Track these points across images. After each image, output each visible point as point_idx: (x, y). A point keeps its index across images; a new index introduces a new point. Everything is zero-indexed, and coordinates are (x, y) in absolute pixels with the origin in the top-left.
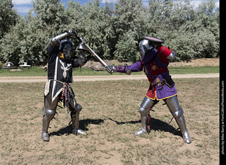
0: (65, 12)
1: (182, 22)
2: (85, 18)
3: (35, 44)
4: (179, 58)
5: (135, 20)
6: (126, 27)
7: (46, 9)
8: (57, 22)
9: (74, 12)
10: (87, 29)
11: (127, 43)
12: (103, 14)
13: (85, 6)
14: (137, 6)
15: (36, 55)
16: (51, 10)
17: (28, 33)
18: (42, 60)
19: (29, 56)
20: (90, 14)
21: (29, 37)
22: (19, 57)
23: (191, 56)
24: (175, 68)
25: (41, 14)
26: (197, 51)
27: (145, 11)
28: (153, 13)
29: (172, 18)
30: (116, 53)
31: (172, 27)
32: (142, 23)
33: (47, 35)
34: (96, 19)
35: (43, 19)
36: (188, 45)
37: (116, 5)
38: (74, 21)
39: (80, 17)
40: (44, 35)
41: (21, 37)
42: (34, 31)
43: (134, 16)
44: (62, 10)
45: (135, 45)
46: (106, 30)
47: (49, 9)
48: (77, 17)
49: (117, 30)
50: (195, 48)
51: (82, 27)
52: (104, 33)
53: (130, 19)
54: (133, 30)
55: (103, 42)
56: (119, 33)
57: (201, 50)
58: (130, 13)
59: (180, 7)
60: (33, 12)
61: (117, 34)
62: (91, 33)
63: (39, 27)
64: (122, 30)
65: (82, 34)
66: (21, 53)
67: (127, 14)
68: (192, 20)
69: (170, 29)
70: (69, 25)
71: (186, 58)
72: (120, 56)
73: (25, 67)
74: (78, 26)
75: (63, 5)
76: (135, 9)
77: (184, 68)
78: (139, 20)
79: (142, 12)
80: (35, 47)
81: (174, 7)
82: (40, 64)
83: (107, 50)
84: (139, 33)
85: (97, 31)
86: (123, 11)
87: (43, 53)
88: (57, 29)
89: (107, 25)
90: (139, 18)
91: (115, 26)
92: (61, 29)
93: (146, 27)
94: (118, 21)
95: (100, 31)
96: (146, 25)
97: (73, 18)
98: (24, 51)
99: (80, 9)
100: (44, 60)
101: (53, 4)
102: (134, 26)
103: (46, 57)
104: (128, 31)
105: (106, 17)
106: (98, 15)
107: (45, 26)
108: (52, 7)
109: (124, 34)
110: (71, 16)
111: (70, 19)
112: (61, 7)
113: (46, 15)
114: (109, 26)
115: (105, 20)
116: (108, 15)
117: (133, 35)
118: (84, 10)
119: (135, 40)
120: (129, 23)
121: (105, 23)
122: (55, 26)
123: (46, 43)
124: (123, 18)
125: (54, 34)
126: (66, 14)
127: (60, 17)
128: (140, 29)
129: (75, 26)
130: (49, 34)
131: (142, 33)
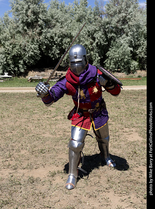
0: (49, 14)
2: (72, 21)
3: (15, 52)
5: (130, 23)
6: (119, 32)
7: (27, 11)
8: (40, 26)
9: (59, 14)
10: (74, 34)
11: (120, 50)
12: (93, 16)
13: (70, 6)
14: (132, 6)
15: (16, 64)
16: (32, 12)
17: (6, 39)
18: (22, 71)
19: (8, 65)
20: (76, 16)
21: (7, 43)
25: (21, 17)
27: (141, 12)
30: (107, 62)
32: (138, 27)
33: (28, 42)
34: (84, 22)
35: (23, 22)
37: (108, 5)
38: (58, 24)
39: (66, 20)
40: (25, 41)
42: (13, 36)
43: (129, 19)
44: (45, 11)
45: (129, 53)
46: (96, 35)
47: (30, 11)
48: (63, 20)
49: (109, 35)
51: (68, 32)
52: (94, 39)
53: (124, 21)
54: (127, 35)
55: (92, 50)
56: (111, 38)
58: (124, 14)
61: (109, 40)
62: (79, 39)
63: (19, 32)
64: (114, 35)
65: (69, 40)
67: (120, 15)
70: (54, 30)
72: (112, 66)
73: (5, 78)
74: (64, 30)
75: (46, 6)
76: (130, 10)
78: (135, 23)
79: (138, 14)
80: (14, 56)
82: (20, 74)
83: (97, 58)
84: (134, 37)
85: (86, 37)
86: (115, 13)
87: (24, 62)
88: (40, 34)
89: (97, 29)
90: (135, 20)
91: (107, 30)
92: (44, 34)
93: (143, 31)
94: (110, 24)
95: (89, 36)
96: (143, 29)
97: (57, 21)
98: (3, 59)
99: (65, 10)
100: (25, 70)
101: (35, 5)
102: (129, 31)
103: (27, 66)
104: (121, 36)
105: (95, 20)
106: (86, 18)
107: (26, 31)
108: (34, 8)
109: (117, 40)
110: (56, 19)
111: (54, 22)
112: (44, 8)
113: (27, 18)
114: (100, 30)
115: (94, 23)
116: (98, 17)
117: (127, 41)
118: (70, 11)
119: (130, 46)
120: (122, 26)
121: (95, 27)
122: (38, 31)
123: (28, 50)
124: (116, 21)
125: (37, 40)
126: (49, 17)
127: (43, 20)
128: (136, 34)
129: (60, 31)
130: (30, 40)
131: (137, 38)
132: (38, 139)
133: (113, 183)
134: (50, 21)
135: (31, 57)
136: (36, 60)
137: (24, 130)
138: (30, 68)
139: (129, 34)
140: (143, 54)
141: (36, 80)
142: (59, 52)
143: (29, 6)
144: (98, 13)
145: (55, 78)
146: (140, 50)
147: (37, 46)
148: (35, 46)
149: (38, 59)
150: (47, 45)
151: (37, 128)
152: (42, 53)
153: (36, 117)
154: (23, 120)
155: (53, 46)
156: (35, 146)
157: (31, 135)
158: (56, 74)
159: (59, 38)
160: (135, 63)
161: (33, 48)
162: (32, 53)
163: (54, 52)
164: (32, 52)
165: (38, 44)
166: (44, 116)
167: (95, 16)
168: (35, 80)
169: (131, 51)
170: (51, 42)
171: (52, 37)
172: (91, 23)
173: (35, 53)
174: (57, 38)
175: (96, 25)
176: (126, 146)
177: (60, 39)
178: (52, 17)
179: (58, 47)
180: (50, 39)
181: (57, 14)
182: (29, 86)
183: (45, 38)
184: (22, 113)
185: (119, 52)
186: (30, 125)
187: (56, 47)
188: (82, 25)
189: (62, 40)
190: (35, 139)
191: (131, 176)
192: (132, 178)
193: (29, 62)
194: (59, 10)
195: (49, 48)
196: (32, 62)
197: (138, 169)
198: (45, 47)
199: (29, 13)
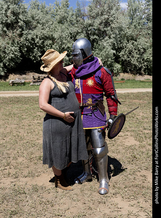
0: (29, 15)
2: (53, 22)
5: (113, 25)
6: (102, 34)
7: (6, 11)
8: (21, 27)
9: (40, 15)
10: (56, 36)
11: (103, 53)
12: (75, 17)
13: (51, 7)
14: (115, 8)
16: (12, 12)
18: (2, 74)
20: (58, 17)
28: (132, 17)
32: (121, 29)
33: (8, 44)
34: (66, 24)
35: (2, 23)
37: (90, 7)
38: (40, 26)
39: (47, 22)
40: (5, 43)
43: (112, 21)
44: (26, 12)
45: (112, 56)
47: (9, 11)
48: (44, 21)
49: (92, 37)
51: (50, 33)
53: (107, 23)
54: (110, 38)
56: (94, 40)
58: (106, 17)
62: (62, 41)
64: (97, 37)
65: (50, 42)
67: (103, 18)
70: (35, 31)
74: (45, 32)
75: (26, 7)
76: (113, 12)
78: (118, 25)
79: (121, 16)
84: (117, 40)
85: (69, 39)
86: (97, 15)
87: (4, 65)
88: (21, 35)
89: (80, 31)
90: (117, 22)
91: (90, 32)
92: (25, 36)
93: (125, 34)
94: (92, 26)
95: (71, 38)
96: (126, 32)
97: (38, 23)
99: (46, 11)
100: (5, 72)
101: (15, 5)
102: (111, 33)
103: (8, 69)
104: (104, 38)
105: (77, 21)
106: (68, 19)
107: (5, 32)
108: (13, 8)
109: (100, 43)
110: (37, 20)
111: (35, 23)
112: (24, 8)
113: (6, 18)
114: (82, 32)
115: (76, 25)
116: (80, 19)
117: (110, 44)
118: (51, 12)
119: (113, 49)
120: (105, 29)
121: (77, 29)
122: (18, 32)
123: (8, 52)
124: (98, 23)
125: (17, 42)
126: (30, 18)
127: (24, 21)
128: (118, 36)
129: (41, 33)
130: (10, 42)
131: (120, 41)
132: (33, 145)
133: (119, 188)
134: (30, 22)
135: (12, 60)
136: (16, 63)
137: (17, 137)
138: (10, 70)
139: (111, 37)
140: (125, 57)
141: (18, 84)
142: (40, 54)
143: (8, 6)
144: (79, 14)
145: (37, 82)
146: (122, 53)
147: (18, 48)
148: (16, 48)
150: (28, 47)
151: (29, 134)
152: (22, 55)
153: (26, 122)
154: (13, 126)
155: (35, 48)
156: (32, 153)
157: (25, 141)
158: (39, 77)
159: (40, 40)
160: (118, 66)
161: (14, 51)
162: (13, 56)
163: (36, 54)
164: (12, 54)
165: (19, 46)
166: (34, 122)
167: (77, 17)
168: (16, 83)
169: (114, 54)
170: (32, 44)
171: (33, 39)
172: (73, 25)
173: (15, 55)
174: (38, 39)
175: (78, 27)
176: (124, 151)
177: (42, 41)
178: (33, 18)
179: (40, 50)
180: (31, 41)
181: (38, 14)
182: (11, 90)
183: (26, 40)
184: (10, 119)
185: (102, 55)
186: (22, 131)
187: (38, 49)
188: (63, 27)
190: (30, 146)
191: (135, 181)
192: (137, 182)
193: (9, 65)
194: (40, 11)
195: (30, 50)
196: (12, 64)
197: (141, 174)
198: (26, 49)
199: (9, 13)
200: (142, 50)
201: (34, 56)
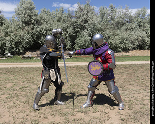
1: (123, 24)
2: (53, 21)
3: (17, 39)
4: (120, 50)
5: (89, 22)
6: (83, 28)
7: (25, 14)
8: (33, 24)
9: (45, 16)
11: (83, 39)
12: (66, 18)
13: (53, 12)
14: (90, 12)
15: (17, 47)
16: (28, 15)
17: (11, 32)
18: (21, 51)
19: (13, 48)
20: (57, 18)
21: (12, 34)
22: (5, 49)
23: (130, 48)
24: (118, 57)
25: (21, 18)
26: (134, 45)
27: (96, 16)
28: (102, 17)
29: (116, 21)
30: (75, 46)
31: (116, 28)
32: (94, 25)
33: (25, 33)
34: (61, 22)
35: (22, 21)
36: (127, 40)
37: (76, 12)
38: (45, 23)
39: (49, 20)
40: (23, 33)
41: (7, 34)
42: (16, 30)
43: (89, 20)
44: (36, 15)
45: (89, 41)
46: (68, 30)
47: (26, 15)
48: (47, 20)
49: (76, 30)
50: (132, 43)
51: (51, 27)
52: (67, 32)
53: (86, 21)
54: (87, 30)
55: (66, 38)
56: (78, 32)
57: (137, 44)
58: (85, 17)
59: (122, 14)
60: (15, 16)
63: (20, 28)
64: (80, 30)
66: (6, 46)
67: (83, 18)
68: (130, 23)
69: (114, 29)
70: (42, 26)
71: (126, 50)
72: (79, 48)
73: (9, 56)
74: (48, 26)
75: (37, 12)
76: (89, 14)
77: (124, 57)
78: (92, 22)
80: (16, 42)
81: (117, 13)
82: (20, 54)
83: (69, 43)
84: (92, 31)
86: (80, 16)
87: (23, 46)
88: (33, 29)
89: (69, 26)
91: (75, 27)
92: (35, 29)
93: (97, 27)
94: (77, 23)
95: (64, 30)
97: (44, 21)
98: (8, 44)
100: (23, 51)
101: (30, 11)
102: (88, 27)
103: (25, 49)
104: (84, 30)
105: (68, 20)
106: (62, 19)
107: (23, 26)
108: (29, 13)
109: (81, 33)
111: (42, 21)
113: (25, 19)
114: (71, 26)
117: (88, 33)
118: (53, 15)
119: (89, 36)
120: (85, 24)
122: (31, 27)
123: (25, 39)
124: (81, 21)
125: (31, 32)
126: (39, 18)
127: (35, 20)
128: (93, 29)
129: (45, 27)
131: (94, 32)
135: (27, 43)
138: (26, 50)
143: (26, 11)
144: (70, 16)
148: (29, 36)
149: (32, 44)
150: (37, 35)
152: (34, 41)
155: (41, 36)
159: (45, 31)
161: (28, 38)
164: (27, 40)
165: (31, 35)
167: (68, 18)
169: (90, 39)
170: (40, 34)
171: (40, 31)
172: (65, 22)
173: (29, 40)
174: (43, 31)
175: (68, 23)
178: (41, 18)
183: (36, 31)
187: (43, 37)
189: (47, 32)
193: (26, 46)
195: (38, 37)
196: (28, 46)
198: (36, 37)
199: (26, 16)
200: (107, 37)
201: (41, 41)
